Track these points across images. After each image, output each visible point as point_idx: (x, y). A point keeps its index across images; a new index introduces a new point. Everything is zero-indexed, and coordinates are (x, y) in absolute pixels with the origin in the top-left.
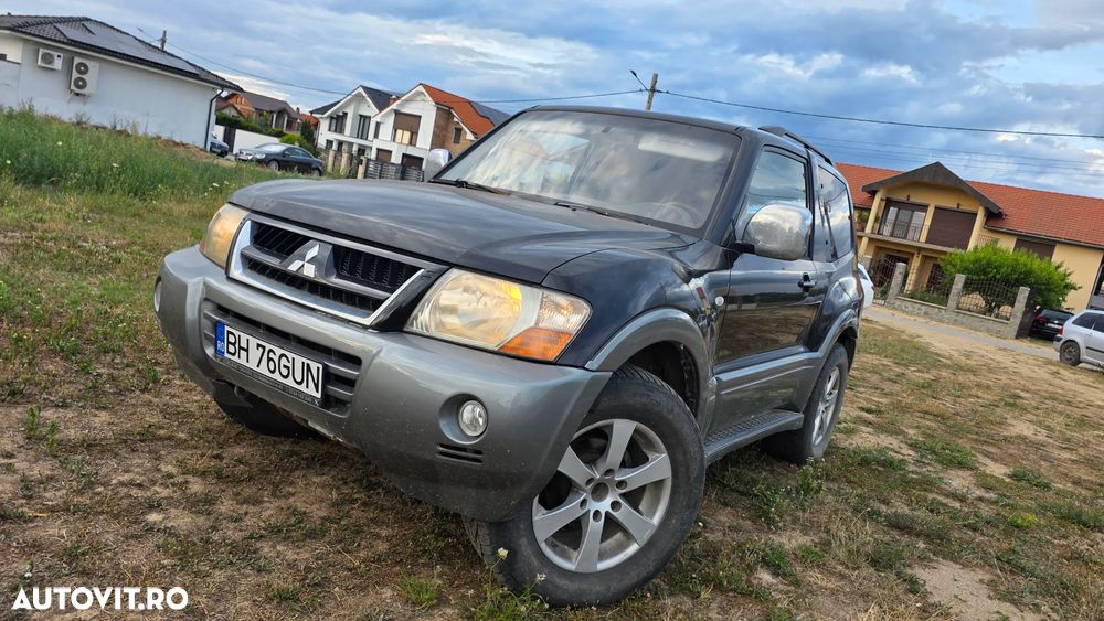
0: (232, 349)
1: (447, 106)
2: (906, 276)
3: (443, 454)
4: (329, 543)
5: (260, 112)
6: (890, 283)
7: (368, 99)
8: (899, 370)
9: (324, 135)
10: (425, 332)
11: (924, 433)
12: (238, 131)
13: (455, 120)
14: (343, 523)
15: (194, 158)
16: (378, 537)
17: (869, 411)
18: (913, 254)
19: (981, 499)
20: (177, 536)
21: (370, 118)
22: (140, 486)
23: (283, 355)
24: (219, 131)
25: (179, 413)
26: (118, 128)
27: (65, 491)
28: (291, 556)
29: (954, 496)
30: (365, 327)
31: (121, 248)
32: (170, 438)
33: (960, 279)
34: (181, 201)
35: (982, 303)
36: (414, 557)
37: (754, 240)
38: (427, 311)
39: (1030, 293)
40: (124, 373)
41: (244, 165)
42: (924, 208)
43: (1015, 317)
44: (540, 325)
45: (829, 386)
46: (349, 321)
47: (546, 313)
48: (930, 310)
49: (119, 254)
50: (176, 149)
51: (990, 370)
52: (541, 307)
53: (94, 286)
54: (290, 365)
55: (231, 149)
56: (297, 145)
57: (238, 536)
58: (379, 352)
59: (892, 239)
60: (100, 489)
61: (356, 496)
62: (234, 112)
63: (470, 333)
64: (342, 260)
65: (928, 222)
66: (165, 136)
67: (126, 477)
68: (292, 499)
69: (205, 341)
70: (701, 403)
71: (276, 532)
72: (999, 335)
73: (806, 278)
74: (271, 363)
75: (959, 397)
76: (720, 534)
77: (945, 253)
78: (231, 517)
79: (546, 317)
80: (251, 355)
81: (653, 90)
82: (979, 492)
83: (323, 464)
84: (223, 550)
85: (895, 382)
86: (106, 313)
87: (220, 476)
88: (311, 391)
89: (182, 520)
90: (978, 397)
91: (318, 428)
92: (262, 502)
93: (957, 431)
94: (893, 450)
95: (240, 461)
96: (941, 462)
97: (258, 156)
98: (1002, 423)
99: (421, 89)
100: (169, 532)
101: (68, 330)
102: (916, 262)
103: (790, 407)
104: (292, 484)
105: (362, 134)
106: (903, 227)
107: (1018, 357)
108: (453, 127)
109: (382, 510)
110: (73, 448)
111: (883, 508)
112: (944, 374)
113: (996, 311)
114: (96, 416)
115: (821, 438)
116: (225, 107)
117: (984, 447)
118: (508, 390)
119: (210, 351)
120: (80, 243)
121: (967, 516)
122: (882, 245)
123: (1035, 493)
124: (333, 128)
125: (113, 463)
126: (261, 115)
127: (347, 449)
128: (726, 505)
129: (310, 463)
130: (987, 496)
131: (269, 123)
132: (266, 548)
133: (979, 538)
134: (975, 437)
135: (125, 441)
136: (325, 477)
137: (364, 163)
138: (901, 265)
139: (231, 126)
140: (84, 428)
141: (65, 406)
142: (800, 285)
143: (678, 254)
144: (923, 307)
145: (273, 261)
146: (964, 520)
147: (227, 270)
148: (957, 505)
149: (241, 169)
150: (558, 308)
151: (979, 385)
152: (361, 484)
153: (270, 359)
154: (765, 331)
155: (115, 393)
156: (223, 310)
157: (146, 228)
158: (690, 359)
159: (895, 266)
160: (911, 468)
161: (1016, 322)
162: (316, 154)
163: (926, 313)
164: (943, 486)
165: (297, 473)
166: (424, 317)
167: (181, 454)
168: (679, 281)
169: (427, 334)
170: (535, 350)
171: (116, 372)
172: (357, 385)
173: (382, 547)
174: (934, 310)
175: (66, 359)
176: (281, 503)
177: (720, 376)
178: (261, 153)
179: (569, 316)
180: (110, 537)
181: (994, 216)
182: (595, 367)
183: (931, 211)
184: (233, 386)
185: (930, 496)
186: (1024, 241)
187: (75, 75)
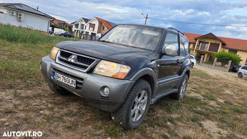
0: (57, 77)
1: (101, 22)
2: (204, 58)
3: (101, 98)
4: (78, 117)
5: (59, 24)
6: (200, 60)
7: (83, 21)
8: (201, 79)
9: (74, 29)
10: (96, 73)
11: (205, 93)
12: (55, 28)
13: (103, 25)
14: (80, 113)
15: (45, 35)
16: (88, 115)
17: (194, 88)
18: (205, 53)
19: (217, 107)
20: (46, 116)
21: (84, 25)
22: (38, 105)
23: (67, 78)
24: (51, 28)
25: (45, 90)
26: (28, 28)
27: (23, 107)
28: (70, 119)
29: (211, 106)
30: (84, 72)
31: (31, 55)
32: (44, 96)
33: (216, 59)
34: (43, 44)
35: (221, 64)
36: (95, 119)
37: (166, 52)
38: (97, 69)
39: (232, 62)
40: (33, 82)
41: (56, 36)
42: (208, 43)
43: (228, 67)
44: (120, 72)
45: (184, 83)
46: (81, 71)
47: (122, 69)
48: (209, 66)
49: (30, 56)
50: (41, 32)
51: (222, 79)
52: (120, 68)
53: (26, 63)
54: (69, 80)
55: (53, 32)
56: (68, 31)
57: (59, 116)
58: (87, 77)
59: (201, 50)
60: (30, 106)
61: (83, 107)
62: (54, 24)
63: (106, 73)
64: (79, 59)
65: (209, 46)
66: (39, 30)
67: (35, 104)
68: (70, 108)
69: (51, 75)
70: (155, 87)
71: (66, 115)
72: (225, 71)
73: (178, 60)
74: (65, 80)
75: (214, 85)
76: (160, 114)
77: (213, 53)
78: (57, 112)
79: (121, 70)
80: (61, 78)
81: (147, 18)
82: (217, 106)
83: (76, 101)
84: (56, 118)
85: (200, 82)
86: (29, 69)
87: (54, 103)
88: (73, 86)
89: (47, 112)
90: (219, 85)
91: (75, 93)
92: (63, 109)
93: (213, 92)
94: (198, 97)
95: (58, 100)
96: (209, 99)
97: (59, 34)
98: (223, 91)
99: (95, 18)
100: (45, 115)
101: (21, 73)
102: (206, 55)
103: (175, 88)
104: (69, 105)
105: (82, 28)
106: (203, 47)
107: (228, 76)
108: (102, 26)
109: (88, 110)
110: (24, 98)
111: (195, 109)
112: (211, 80)
113: (224, 66)
114: (28, 91)
115: (182, 94)
116: (52, 23)
117: (219, 96)
118: (114, 85)
119: (52, 78)
120: (22, 54)
121: (214, 110)
122: (199, 52)
123: (229, 106)
124: (76, 27)
125: (32, 101)
126: (60, 24)
127: (81, 98)
128: (161, 108)
129: (73, 101)
130: (218, 106)
131: (62, 26)
132: (65, 118)
133: (216, 115)
134: (217, 94)
135: (35, 96)
136: (76, 103)
137: (83, 35)
138: (203, 56)
139: (53, 27)
140: (26, 94)
141: (22, 89)
142: (177, 62)
143: (149, 56)
144: (208, 65)
145: (65, 59)
146: (213, 111)
147: (55, 61)
148: (212, 108)
149: (56, 37)
150: (124, 68)
151: (219, 82)
152: (84, 105)
153: (65, 79)
154: (171, 71)
155: (32, 86)
156: (55, 69)
157: (36, 51)
158: (152, 78)
159: (201, 56)
160: (202, 101)
161: (228, 68)
162: (72, 33)
163: (208, 67)
164: (209, 104)
165: (70, 103)
166: (96, 70)
167: (46, 99)
168: (150, 62)
169: (97, 74)
170: (119, 77)
171: (32, 82)
172: (83, 84)
173: (89, 117)
174: (210, 66)
175: (21, 79)
176: (68, 109)
177: (159, 81)
178: (60, 33)
179: (126, 70)
180: (33, 116)
181: (224, 45)
182: (132, 80)
183: (209, 44)
184: (57, 85)
185: (206, 107)
186: (231, 50)
187: (19, 16)
